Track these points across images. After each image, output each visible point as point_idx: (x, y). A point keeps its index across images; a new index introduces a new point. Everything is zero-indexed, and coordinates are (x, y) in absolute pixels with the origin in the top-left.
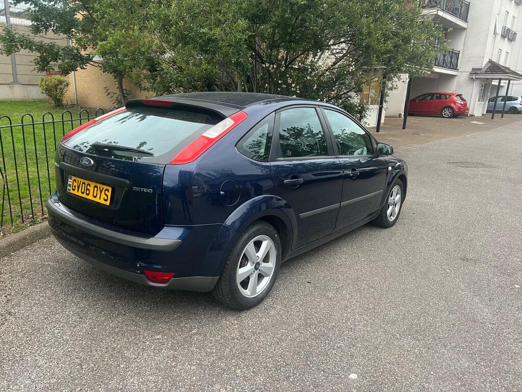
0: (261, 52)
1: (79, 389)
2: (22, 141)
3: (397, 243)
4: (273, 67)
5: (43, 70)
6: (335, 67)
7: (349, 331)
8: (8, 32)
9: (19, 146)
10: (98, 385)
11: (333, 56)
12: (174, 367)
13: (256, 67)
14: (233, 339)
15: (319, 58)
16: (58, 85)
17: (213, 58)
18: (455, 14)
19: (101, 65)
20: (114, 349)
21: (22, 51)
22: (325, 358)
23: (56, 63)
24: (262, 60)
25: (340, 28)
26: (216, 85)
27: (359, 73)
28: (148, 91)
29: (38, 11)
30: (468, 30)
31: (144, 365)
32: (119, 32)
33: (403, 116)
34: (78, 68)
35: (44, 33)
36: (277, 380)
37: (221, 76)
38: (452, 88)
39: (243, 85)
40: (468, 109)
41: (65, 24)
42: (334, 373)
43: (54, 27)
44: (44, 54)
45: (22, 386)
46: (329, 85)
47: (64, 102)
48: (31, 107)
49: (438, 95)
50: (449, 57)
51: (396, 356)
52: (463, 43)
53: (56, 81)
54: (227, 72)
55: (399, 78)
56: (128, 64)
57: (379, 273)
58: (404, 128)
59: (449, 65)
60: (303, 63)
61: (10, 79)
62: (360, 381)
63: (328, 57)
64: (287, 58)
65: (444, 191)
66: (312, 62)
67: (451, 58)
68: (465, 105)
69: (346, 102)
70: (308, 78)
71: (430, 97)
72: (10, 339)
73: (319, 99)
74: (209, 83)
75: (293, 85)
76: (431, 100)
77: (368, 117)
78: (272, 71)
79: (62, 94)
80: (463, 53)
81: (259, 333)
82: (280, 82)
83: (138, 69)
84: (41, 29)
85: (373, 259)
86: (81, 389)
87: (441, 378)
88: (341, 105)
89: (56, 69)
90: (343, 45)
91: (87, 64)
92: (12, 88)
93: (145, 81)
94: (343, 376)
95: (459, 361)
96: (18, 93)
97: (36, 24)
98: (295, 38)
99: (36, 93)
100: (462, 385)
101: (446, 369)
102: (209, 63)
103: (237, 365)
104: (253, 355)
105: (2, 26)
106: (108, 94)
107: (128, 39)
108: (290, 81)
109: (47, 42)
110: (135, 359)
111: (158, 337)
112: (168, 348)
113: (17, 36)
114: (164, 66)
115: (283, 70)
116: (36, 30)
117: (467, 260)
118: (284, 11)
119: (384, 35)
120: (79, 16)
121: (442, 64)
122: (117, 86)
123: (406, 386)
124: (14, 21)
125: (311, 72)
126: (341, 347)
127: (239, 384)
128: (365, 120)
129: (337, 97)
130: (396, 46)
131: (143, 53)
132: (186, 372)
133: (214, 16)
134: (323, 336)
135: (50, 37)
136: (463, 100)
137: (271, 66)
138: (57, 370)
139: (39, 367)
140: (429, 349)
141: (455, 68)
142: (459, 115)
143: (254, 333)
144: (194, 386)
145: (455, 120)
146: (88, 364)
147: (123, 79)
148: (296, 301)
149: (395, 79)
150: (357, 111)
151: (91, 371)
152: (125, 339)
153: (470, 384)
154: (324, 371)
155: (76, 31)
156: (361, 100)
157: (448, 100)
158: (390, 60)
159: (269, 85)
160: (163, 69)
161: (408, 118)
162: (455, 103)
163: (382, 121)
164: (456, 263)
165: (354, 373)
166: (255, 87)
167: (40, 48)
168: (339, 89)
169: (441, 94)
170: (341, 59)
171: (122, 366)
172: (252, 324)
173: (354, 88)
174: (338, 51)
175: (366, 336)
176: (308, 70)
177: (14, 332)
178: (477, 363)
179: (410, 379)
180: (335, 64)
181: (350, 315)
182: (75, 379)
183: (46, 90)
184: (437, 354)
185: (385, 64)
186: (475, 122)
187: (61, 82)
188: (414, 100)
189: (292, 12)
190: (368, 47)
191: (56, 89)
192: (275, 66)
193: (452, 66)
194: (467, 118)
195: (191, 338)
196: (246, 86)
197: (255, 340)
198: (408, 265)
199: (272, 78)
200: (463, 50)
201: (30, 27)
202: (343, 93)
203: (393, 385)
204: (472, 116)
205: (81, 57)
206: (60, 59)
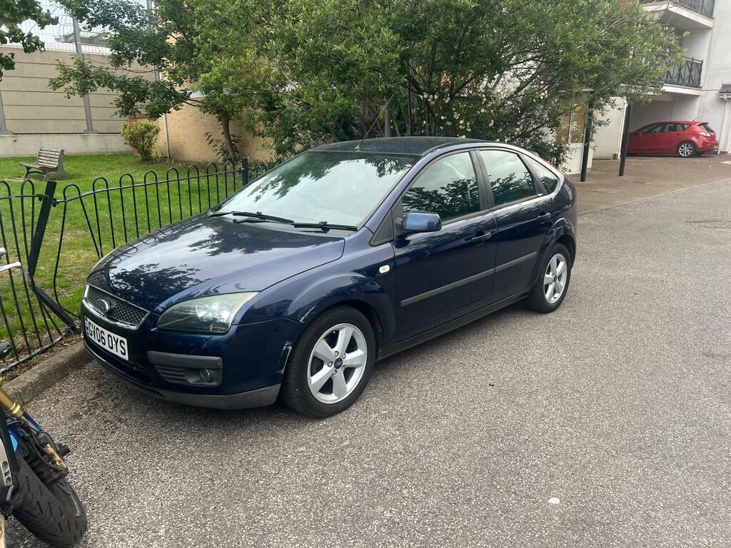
0: (416, 77)
1: (213, 507)
2: (107, 208)
3: (612, 333)
4: (434, 99)
5: (127, 113)
6: (519, 94)
7: (546, 446)
8: (82, 65)
9: (104, 214)
10: (235, 503)
11: (516, 79)
12: (325, 485)
13: (409, 98)
14: (396, 453)
15: (497, 83)
16: (145, 132)
17: (350, 88)
18: (694, 7)
19: (200, 104)
20: (249, 462)
21: (100, 90)
22: (516, 478)
23: (143, 103)
24: (418, 88)
25: (526, 38)
26: (354, 125)
27: (554, 101)
28: (263, 137)
29: (120, 36)
30: (714, 29)
31: (287, 482)
32: (226, 60)
33: (619, 158)
34: (172, 109)
35: (127, 65)
36: (455, 503)
37: (362, 113)
38: (693, 114)
39: (392, 124)
40: (717, 144)
41: (154, 51)
42: (528, 497)
43: (139, 55)
44: (128, 93)
45: (145, 503)
46: (512, 119)
47: (153, 155)
48: (112, 163)
49: (672, 125)
50: (687, 70)
51: (612, 478)
52: (706, 49)
53: (143, 127)
54: (369, 107)
55: (613, 105)
56: (238, 101)
57: (588, 373)
58: (621, 174)
59: (687, 81)
60: (475, 89)
61: (83, 126)
62: (563, 506)
63: (509, 81)
64: (452, 85)
65: (680, 262)
66: (487, 87)
67: (690, 71)
68: (713, 138)
69: (537, 141)
70: (483, 111)
71: (660, 128)
72: (125, 450)
73: (498, 140)
74: (345, 122)
75: (462, 122)
76: (661, 133)
77: (568, 160)
78: (433, 103)
79: (151, 144)
80: (708, 64)
81: (429, 447)
82: (442, 118)
83: (250, 108)
84: (123, 59)
85: (578, 355)
86: (215, 508)
87: (673, 506)
88: (529, 145)
89: (143, 111)
90: (531, 63)
91: (183, 103)
92: (85, 138)
93: (261, 123)
94: (541, 500)
95: (698, 485)
96: (93, 144)
97: (116, 53)
98: (463, 57)
99: (117, 144)
100: (701, 515)
101: (680, 494)
102: (345, 96)
103: (403, 484)
104: (423, 473)
105: (73, 58)
106: (211, 142)
107: (239, 68)
108: (456, 116)
109: (131, 76)
110: (275, 474)
111: (302, 449)
112: (315, 463)
113: (92, 70)
114: (286, 102)
115: (447, 101)
116: (117, 61)
117: (713, 356)
118: (447, 21)
119: (588, 47)
120: (172, 40)
121: (676, 80)
122: (222, 130)
123: (624, 514)
124: (86, 49)
125: (486, 103)
126: (536, 465)
127: (407, 506)
128: (564, 165)
129: (524, 135)
130: (607, 61)
131: (258, 87)
132: (340, 491)
133: (354, 32)
134: (513, 451)
135: (135, 70)
136: (709, 130)
137: (431, 96)
138: (184, 485)
139: (163, 482)
140: (657, 469)
141: (696, 84)
142: (703, 152)
143: (422, 447)
144: (351, 508)
145: (698, 160)
146: (221, 479)
147: (230, 122)
148: (474, 409)
149: (608, 107)
150: (552, 153)
151: (225, 487)
152: (262, 451)
153: (713, 513)
154: (515, 493)
155: (168, 61)
156: (558, 137)
157: (686, 131)
158: (598, 80)
159: (428, 121)
160: (284, 107)
161: (627, 160)
162: (697, 136)
163: (589, 165)
164: (697, 360)
165: (555, 496)
166: (408, 126)
167: (123, 85)
168: (527, 124)
169: (676, 124)
170: (528, 82)
171: (261, 482)
172: (419, 436)
173: (546, 122)
174: (523, 70)
175: (570, 452)
176: (481, 100)
177: (128, 442)
178: (722, 488)
179: (631, 505)
180: (519, 89)
181: (549, 426)
182: (207, 496)
183: (131, 139)
184: (668, 477)
185: (591, 86)
186: (728, 162)
187: (148, 128)
188: (636, 134)
189: (458, 22)
190: (566, 64)
191: (143, 138)
192: (436, 97)
193: (691, 82)
194: (716, 156)
195: (343, 450)
196: (396, 125)
197: (424, 454)
198: (628, 363)
199: (432, 112)
200: (708, 58)
201: (109, 57)
202: (531, 129)
203: (608, 512)
204: (724, 153)
205: (175, 94)
206: (148, 98)
